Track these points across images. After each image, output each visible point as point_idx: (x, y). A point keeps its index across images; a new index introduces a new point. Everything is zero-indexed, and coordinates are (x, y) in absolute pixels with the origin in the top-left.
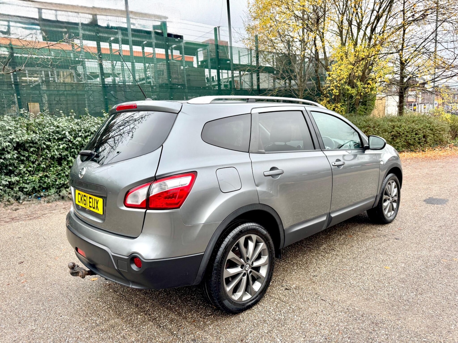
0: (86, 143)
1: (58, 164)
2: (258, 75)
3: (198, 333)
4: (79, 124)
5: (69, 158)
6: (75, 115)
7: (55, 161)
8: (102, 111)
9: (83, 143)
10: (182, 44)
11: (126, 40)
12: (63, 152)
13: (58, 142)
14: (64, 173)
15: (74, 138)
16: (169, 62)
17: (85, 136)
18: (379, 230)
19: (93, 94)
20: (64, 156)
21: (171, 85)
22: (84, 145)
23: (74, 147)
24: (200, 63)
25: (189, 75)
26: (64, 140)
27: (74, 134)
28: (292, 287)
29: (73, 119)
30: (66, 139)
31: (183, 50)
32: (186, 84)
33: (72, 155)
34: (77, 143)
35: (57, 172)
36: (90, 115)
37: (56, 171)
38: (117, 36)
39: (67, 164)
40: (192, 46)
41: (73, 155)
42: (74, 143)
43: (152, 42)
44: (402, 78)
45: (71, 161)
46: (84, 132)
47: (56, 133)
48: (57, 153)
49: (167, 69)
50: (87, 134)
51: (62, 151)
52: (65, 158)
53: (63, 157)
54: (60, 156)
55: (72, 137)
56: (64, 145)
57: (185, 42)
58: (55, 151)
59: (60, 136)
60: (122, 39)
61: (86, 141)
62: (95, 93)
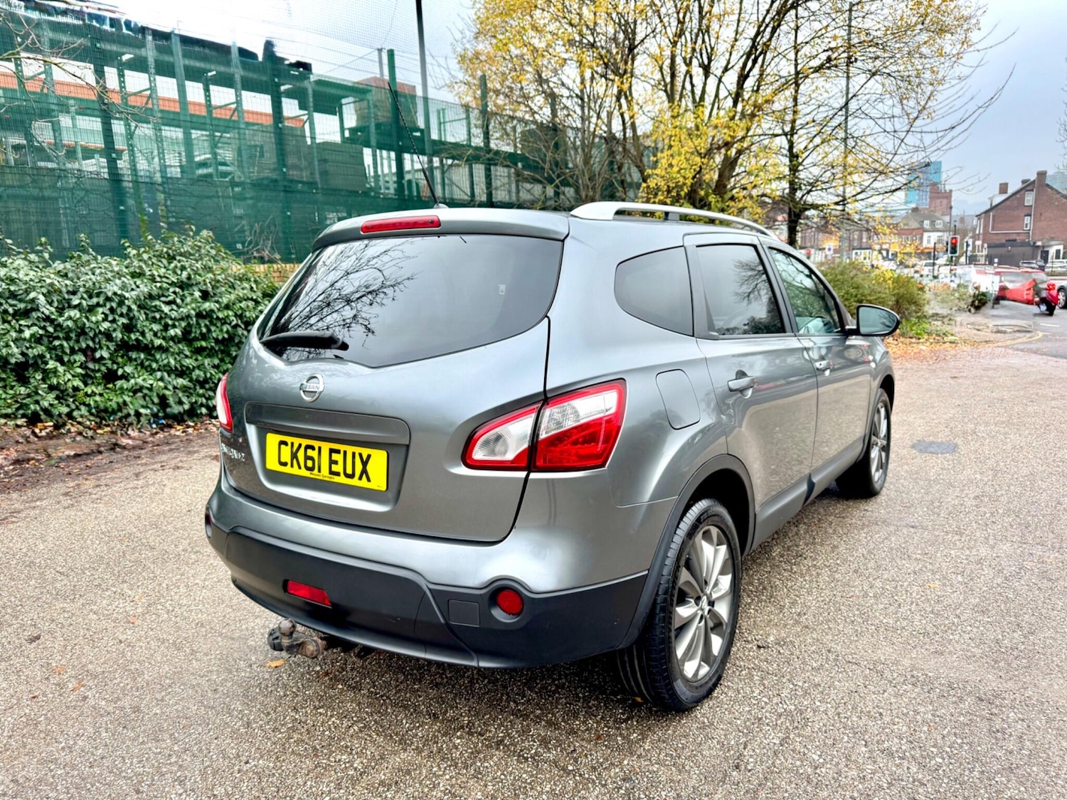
0: (92, 325)
1: (17, 381)
2: (488, 171)
3: (626, 762)
4: (70, 275)
5: (46, 363)
6: (51, 250)
7: (9, 371)
8: (122, 242)
9: (84, 324)
10: (309, 86)
11: (168, 62)
12: (31, 347)
13: (17, 321)
14: (37, 402)
15: (57, 311)
16: (280, 125)
17: (88, 305)
18: (867, 510)
19: (86, 199)
20: (34, 357)
21: (286, 183)
22: (87, 330)
23: (61, 335)
24: (347, 134)
25: (325, 161)
26: (34, 315)
27: (58, 301)
28: (769, 641)
29: (46, 262)
30: (40, 315)
31: (311, 99)
32: (318, 180)
33: (54, 356)
34: (70, 323)
35: (17, 402)
36: (93, 253)
37: (11, 398)
38: (143, 52)
39: (43, 380)
40: (333, 91)
41: (57, 355)
42: (60, 325)
43: (233, 75)
44: (793, 189)
45: (55, 371)
46: (85, 296)
47: (8, 298)
48: (16, 350)
49: (276, 144)
50: (95, 300)
51: (28, 345)
52: (37, 363)
53: (31, 362)
54: (23, 360)
55: (53, 310)
56: (35, 329)
57: (316, 78)
58: (12, 344)
59: (22, 306)
60: (156, 61)
61: (94, 319)
62: (92, 196)
